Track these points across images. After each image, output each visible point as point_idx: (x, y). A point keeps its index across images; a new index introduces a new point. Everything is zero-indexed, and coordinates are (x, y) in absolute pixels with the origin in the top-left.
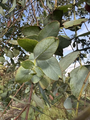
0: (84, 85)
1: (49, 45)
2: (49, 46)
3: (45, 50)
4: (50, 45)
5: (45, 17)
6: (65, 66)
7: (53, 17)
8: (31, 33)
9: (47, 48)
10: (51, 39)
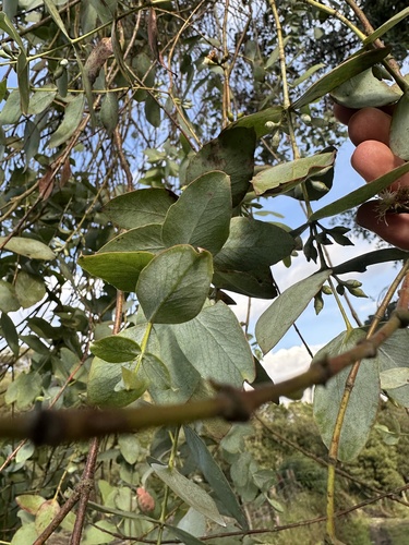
0: (347, 394)
1: (181, 274)
2: (181, 278)
3: (169, 291)
4: (185, 275)
5: (186, 157)
6: (276, 329)
7: (221, 154)
8: (140, 216)
9: (176, 287)
10: (183, 251)
